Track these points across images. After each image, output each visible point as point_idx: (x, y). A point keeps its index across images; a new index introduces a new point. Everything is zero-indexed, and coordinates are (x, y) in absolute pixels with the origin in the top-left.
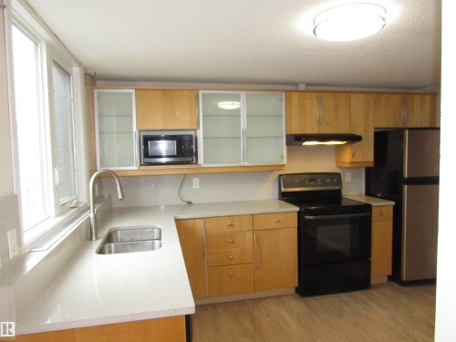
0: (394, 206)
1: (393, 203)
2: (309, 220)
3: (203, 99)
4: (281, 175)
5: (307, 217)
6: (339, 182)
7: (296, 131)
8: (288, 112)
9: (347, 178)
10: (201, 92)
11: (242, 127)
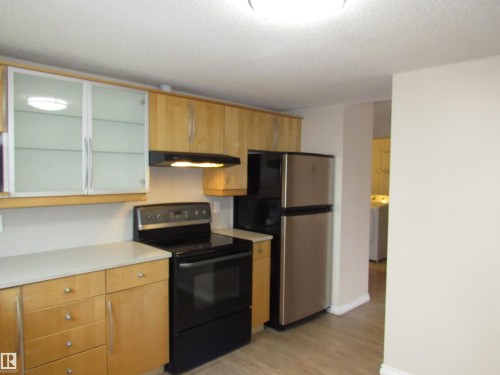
0: (272, 241)
1: (271, 237)
2: (185, 269)
3: (15, 81)
4: (136, 208)
5: (182, 265)
6: (209, 215)
7: (163, 146)
8: (153, 119)
9: (215, 210)
10: (11, 71)
11: (84, 135)
